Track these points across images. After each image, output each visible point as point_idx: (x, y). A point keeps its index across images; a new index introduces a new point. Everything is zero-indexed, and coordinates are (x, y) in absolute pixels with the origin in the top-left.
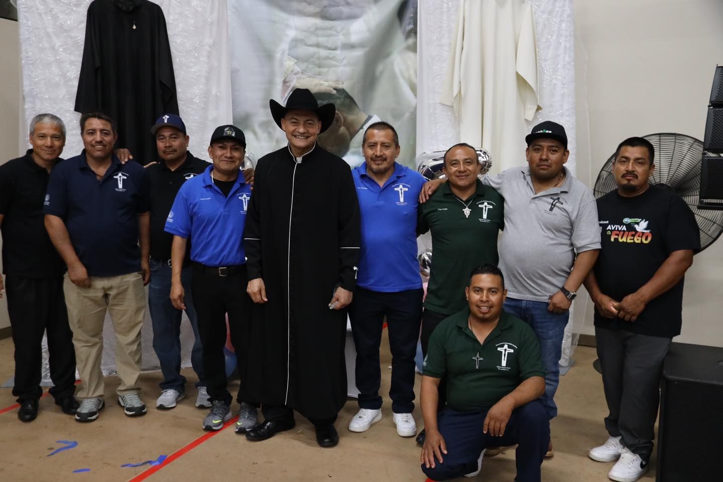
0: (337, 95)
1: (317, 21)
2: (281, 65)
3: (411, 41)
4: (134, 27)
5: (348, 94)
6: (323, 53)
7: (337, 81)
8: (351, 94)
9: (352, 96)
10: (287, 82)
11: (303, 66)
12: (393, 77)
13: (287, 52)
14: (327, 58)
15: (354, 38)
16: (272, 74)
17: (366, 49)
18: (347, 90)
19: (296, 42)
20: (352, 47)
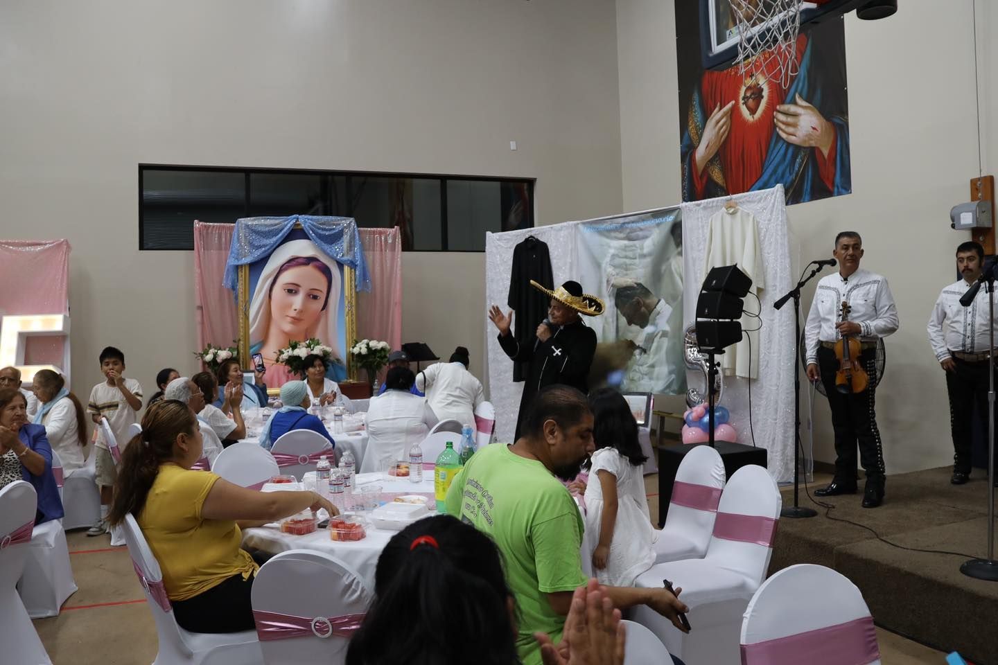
0: (637, 287)
1: (626, 242)
2: (605, 271)
3: (679, 249)
5: (643, 286)
6: (628, 261)
8: (645, 286)
9: (647, 287)
11: (618, 270)
12: (671, 273)
13: (609, 263)
14: (630, 265)
15: (646, 251)
16: (601, 278)
17: (653, 257)
18: (643, 284)
19: (614, 256)
20: (643, 256)
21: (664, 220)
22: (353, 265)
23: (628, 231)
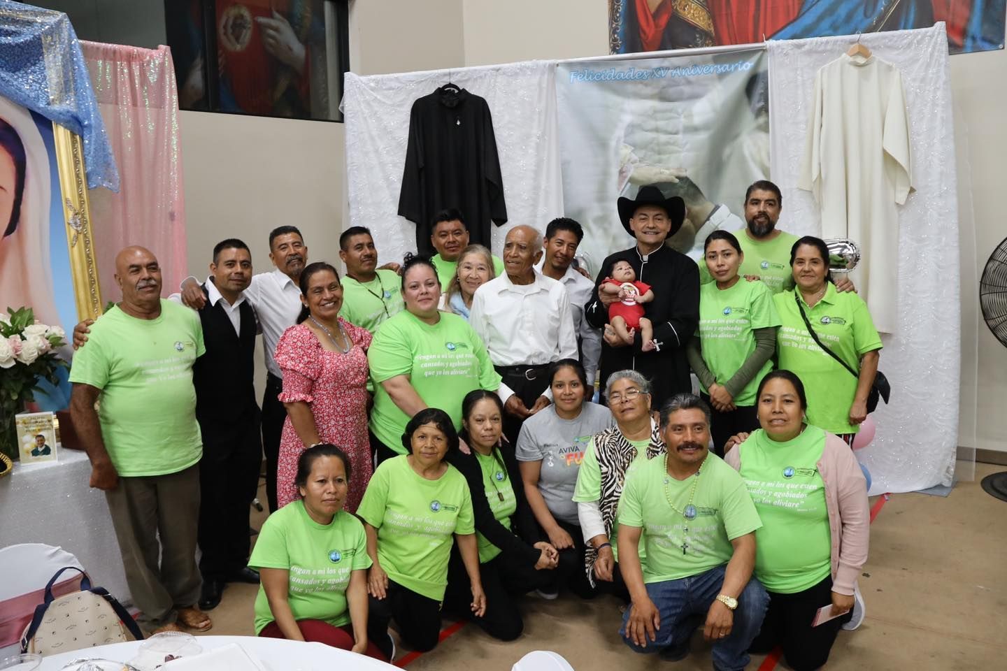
0: (680, 184)
1: (656, 104)
2: (617, 153)
3: (762, 120)
4: (458, 123)
5: (691, 183)
6: (663, 138)
7: (679, 169)
8: (695, 182)
9: (697, 184)
10: (624, 172)
11: (642, 153)
12: (743, 160)
13: (622, 140)
14: (668, 143)
15: (697, 120)
16: (607, 164)
17: (711, 132)
18: (691, 178)
19: (632, 128)
20: (695, 129)
21: (733, 67)
22: (76, 125)
23: (664, 83)
